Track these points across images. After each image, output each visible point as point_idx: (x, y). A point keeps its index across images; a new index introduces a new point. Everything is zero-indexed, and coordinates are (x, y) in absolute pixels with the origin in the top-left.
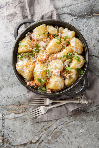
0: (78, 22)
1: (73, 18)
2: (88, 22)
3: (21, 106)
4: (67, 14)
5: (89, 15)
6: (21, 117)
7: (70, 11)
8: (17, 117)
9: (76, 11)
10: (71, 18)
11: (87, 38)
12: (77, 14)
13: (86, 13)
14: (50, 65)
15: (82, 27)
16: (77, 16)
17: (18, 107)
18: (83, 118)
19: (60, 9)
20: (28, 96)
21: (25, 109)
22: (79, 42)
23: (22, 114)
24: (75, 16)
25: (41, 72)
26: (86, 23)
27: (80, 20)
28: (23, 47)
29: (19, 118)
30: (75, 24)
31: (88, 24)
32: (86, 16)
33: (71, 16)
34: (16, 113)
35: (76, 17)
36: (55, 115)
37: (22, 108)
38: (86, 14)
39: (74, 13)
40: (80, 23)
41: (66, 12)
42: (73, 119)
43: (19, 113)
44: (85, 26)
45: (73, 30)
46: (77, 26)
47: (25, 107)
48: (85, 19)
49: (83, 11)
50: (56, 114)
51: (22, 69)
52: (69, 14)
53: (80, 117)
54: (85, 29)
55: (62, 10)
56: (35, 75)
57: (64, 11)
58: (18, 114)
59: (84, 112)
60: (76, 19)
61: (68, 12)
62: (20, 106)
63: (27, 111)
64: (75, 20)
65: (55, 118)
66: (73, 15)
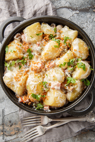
0: (80, 18)
1: (74, 12)
2: (92, 17)
3: (13, 127)
4: (66, 7)
5: (93, 9)
6: (14, 140)
7: (69, 4)
8: (8, 140)
9: (77, 4)
10: (71, 13)
11: (93, 38)
12: (79, 7)
13: (89, 6)
14: (47, 75)
15: (86, 24)
16: (79, 11)
17: (10, 128)
18: (90, 139)
19: (57, 2)
20: (21, 114)
21: (18, 130)
22: (83, 45)
23: (15, 136)
24: (76, 10)
25: (36, 86)
26: (90, 18)
27: (83, 15)
28: (11, 54)
29: (10, 141)
30: (76, 20)
31: (93, 20)
32: (89, 9)
33: (70, 10)
34: (7, 135)
35: (77, 12)
36: (55, 136)
37: (14, 129)
38: (90, 8)
39: (75, 7)
40: (83, 19)
41: (65, 6)
42: (78, 140)
43: (11, 135)
44: (89, 23)
45: (76, 28)
46: (78, 23)
47: (18, 128)
48: (89, 14)
49: (86, 3)
50: (57, 136)
51: (11, 82)
52: (68, 8)
53: (87, 138)
54: (89, 27)
55: (59, 2)
56: (28, 90)
57: (62, 3)
58: (10, 137)
59: (92, 132)
60: (77, 13)
61: (67, 5)
62: (11, 126)
63: (20, 132)
64: (76, 15)
65: (56, 140)
66: (73, 10)
